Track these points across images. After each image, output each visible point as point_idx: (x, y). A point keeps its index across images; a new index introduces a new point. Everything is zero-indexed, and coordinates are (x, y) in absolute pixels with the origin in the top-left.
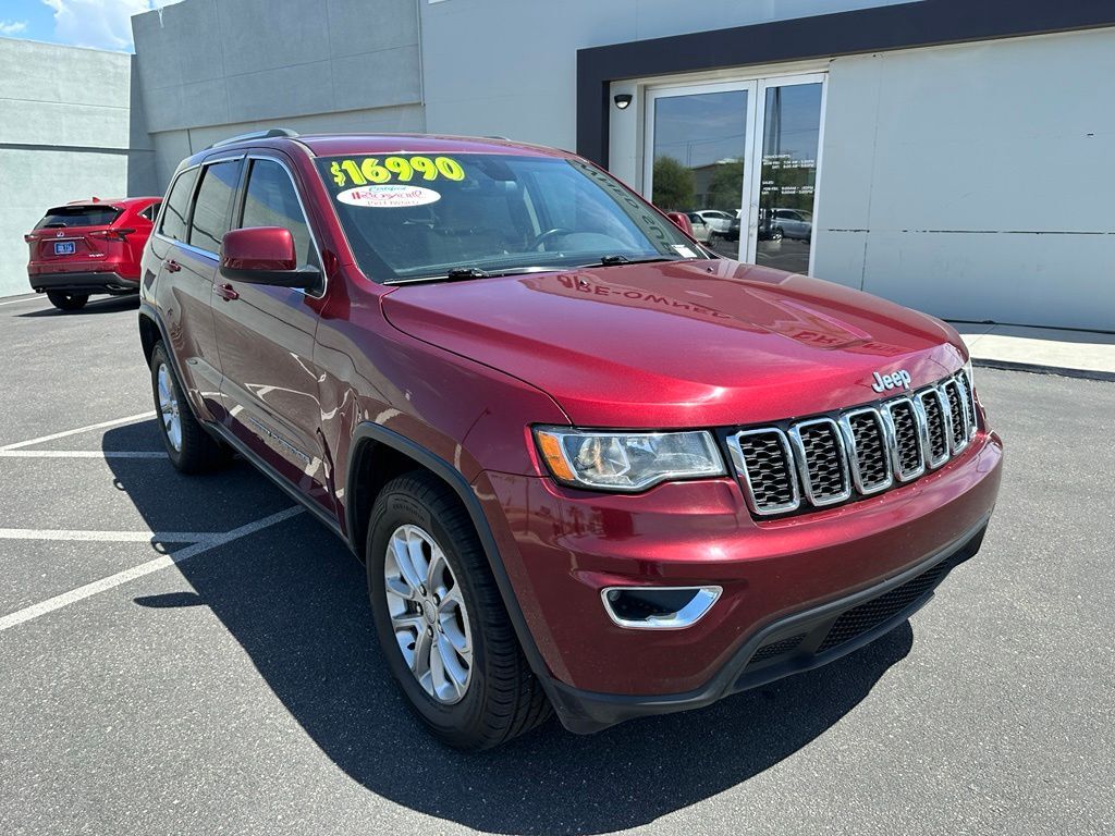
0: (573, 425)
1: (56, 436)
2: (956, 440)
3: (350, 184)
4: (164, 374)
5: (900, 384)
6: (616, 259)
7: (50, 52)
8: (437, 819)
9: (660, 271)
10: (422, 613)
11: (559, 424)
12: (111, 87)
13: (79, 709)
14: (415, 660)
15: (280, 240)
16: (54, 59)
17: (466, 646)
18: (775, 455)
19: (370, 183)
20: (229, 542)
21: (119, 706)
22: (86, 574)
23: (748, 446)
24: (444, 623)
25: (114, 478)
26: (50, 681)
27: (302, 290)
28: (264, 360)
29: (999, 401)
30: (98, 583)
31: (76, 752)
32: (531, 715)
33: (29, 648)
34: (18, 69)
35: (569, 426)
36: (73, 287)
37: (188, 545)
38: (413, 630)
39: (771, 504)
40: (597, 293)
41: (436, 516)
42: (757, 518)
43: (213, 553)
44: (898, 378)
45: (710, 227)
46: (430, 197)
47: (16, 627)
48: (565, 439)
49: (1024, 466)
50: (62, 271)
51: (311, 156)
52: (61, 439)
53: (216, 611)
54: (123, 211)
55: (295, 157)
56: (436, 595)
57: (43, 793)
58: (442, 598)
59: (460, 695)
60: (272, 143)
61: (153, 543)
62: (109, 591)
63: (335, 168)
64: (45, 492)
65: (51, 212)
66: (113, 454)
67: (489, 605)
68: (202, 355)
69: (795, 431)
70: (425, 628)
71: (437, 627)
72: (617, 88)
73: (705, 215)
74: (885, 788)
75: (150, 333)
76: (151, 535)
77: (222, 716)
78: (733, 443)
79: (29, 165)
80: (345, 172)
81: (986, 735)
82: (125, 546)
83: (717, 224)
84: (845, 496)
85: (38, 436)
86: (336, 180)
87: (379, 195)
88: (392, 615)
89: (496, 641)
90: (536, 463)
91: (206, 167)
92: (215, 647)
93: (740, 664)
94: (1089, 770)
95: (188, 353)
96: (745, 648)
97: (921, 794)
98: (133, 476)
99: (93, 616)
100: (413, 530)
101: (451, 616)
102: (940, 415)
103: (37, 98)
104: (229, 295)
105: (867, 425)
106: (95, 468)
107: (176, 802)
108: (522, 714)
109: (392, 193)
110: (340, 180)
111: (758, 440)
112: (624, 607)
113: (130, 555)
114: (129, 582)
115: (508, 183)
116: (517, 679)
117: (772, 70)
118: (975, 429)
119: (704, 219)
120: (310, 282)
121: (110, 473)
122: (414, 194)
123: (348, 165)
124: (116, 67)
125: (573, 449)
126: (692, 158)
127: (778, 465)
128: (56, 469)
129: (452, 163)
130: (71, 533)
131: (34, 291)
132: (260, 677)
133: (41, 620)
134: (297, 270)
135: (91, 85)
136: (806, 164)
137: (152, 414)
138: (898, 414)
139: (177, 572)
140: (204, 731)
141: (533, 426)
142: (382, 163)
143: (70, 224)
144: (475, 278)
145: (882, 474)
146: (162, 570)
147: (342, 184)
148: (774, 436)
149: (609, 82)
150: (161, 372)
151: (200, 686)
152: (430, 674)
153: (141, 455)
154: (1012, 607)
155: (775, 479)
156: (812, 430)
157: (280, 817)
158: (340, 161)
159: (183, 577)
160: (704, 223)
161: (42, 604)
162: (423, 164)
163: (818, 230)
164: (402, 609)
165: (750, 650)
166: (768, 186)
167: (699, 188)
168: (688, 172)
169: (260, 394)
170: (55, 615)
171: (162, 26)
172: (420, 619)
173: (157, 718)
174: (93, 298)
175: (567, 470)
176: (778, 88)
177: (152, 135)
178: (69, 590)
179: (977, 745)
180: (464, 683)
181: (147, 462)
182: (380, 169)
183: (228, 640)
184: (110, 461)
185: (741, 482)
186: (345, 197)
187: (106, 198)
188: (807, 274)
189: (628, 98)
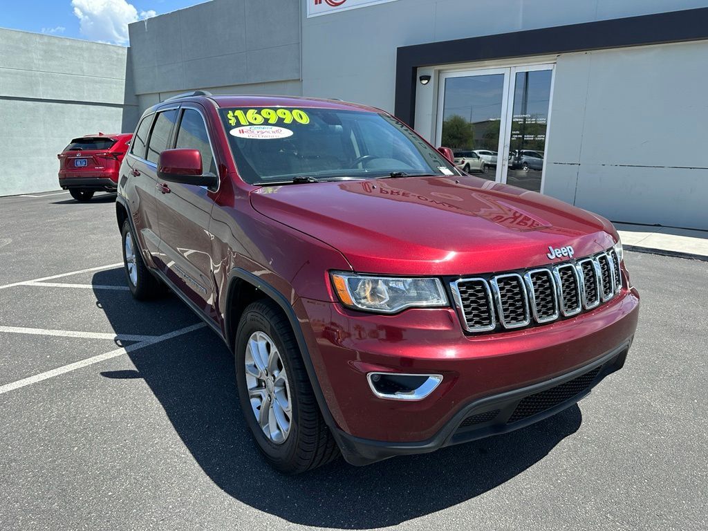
0: (354, 271)
1: (65, 275)
2: (605, 293)
3: (238, 124)
4: (129, 238)
5: (566, 254)
6: (400, 174)
7: (79, 45)
8: (266, 514)
9: (427, 182)
10: (265, 386)
11: (346, 270)
12: (115, 67)
13: (59, 436)
14: (260, 416)
15: (194, 157)
16: (81, 49)
17: (288, 406)
18: (480, 295)
19: (251, 124)
20: (160, 342)
21: (83, 436)
22: (73, 357)
23: (463, 289)
24: (278, 392)
25: (97, 300)
26: (44, 419)
27: (206, 188)
28: (189, 234)
29: (658, 275)
30: (79, 363)
31: (55, 461)
32: (327, 452)
33: (34, 399)
34: (60, 55)
35: (352, 271)
36: (85, 186)
37: (135, 342)
38: (260, 397)
39: (477, 326)
40: (381, 192)
41: (273, 325)
42: (467, 333)
43: (150, 349)
44: (566, 251)
45: (483, 161)
46: (286, 133)
47: (28, 386)
48: (349, 279)
49: (670, 317)
50: (79, 177)
51: (217, 107)
52: (68, 276)
53: (148, 382)
54: (116, 142)
55: (207, 108)
56: (274, 376)
57: (33, 483)
58: (276, 376)
59: (285, 438)
60: (196, 99)
61: (116, 340)
62: (85, 367)
63: (230, 115)
64: (55, 308)
65: (74, 141)
66: (98, 287)
67: (301, 381)
68: (150, 227)
69: (494, 281)
70: (267, 396)
71: (274, 395)
72: (421, 72)
73: (480, 153)
74: (551, 513)
75: (122, 214)
76: (115, 335)
77: (143, 445)
78: (454, 286)
79: (63, 113)
80: (236, 117)
81: (622, 484)
82: (98, 341)
83: (486, 159)
84: (526, 323)
85: (55, 275)
86: (230, 122)
87: (255, 132)
88: (249, 388)
89: (305, 404)
90: (331, 294)
91: (158, 114)
92: (144, 404)
93: (454, 425)
94: (688, 510)
95: (142, 226)
96: (458, 415)
97: (574, 518)
98: (108, 300)
99: (75, 382)
100: (260, 334)
101: (281, 388)
102: (594, 276)
103: (70, 72)
104: (165, 190)
105: (543, 280)
106: (86, 294)
107: (110, 494)
108: (321, 451)
109: (264, 130)
110: (233, 122)
111: (470, 285)
112: (382, 386)
113: (101, 347)
114: (98, 363)
115: (337, 126)
116: (317, 429)
117: (522, 61)
118: (620, 287)
119: (479, 155)
120: (210, 182)
121: (95, 297)
122: (277, 131)
123: (239, 113)
124: (118, 54)
125: (353, 285)
126: (472, 116)
127: (482, 302)
128: (63, 294)
129: (302, 113)
130: (68, 332)
131: (62, 189)
132: (169, 422)
133: (43, 382)
134: (203, 175)
135: (103, 65)
136: (541, 121)
137: (122, 264)
138: (564, 274)
139: (128, 358)
140: (132, 453)
141: (330, 271)
142: (259, 113)
143: (86, 148)
144: (310, 182)
145: (552, 311)
146: (119, 356)
147: (233, 124)
148: (480, 283)
149: (417, 67)
150: (127, 237)
151: (132, 426)
152: (268, 426)
153: (114, 288)
154: (650, 405)
155: (480, 310)
156: (506, 281)
157: (171, 507)
158: (234, 110)
159: (131, 361)
160: (479, 157)
161: (45, 373)
162: (285, 114)
163: (547, 163)
164: (255, 384)
165: (461, 416)
166: (515, 134)
167: (476, 136)
168: (470, 125)
169: (186, 255)
170: (52, 380)
171: (146, 30)
172: (263, 390)
173: (105, 443)
174: (97, 194)
175: (350, 300)
176: (527, 73)
177: (138, 96)
178: (62, 366)
179: (615, 490)
180: (287, 431)
181: (117, 292)
182: (258, 116)
183: (152, 399)
184: (95, 291)
185: (458, 311)
186: (235, 132)
187: (107, 133)
188: (539, 192)
189: (428, 78)
